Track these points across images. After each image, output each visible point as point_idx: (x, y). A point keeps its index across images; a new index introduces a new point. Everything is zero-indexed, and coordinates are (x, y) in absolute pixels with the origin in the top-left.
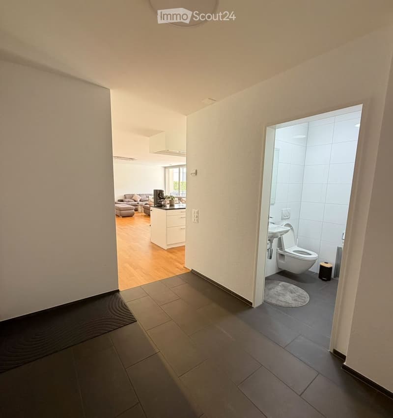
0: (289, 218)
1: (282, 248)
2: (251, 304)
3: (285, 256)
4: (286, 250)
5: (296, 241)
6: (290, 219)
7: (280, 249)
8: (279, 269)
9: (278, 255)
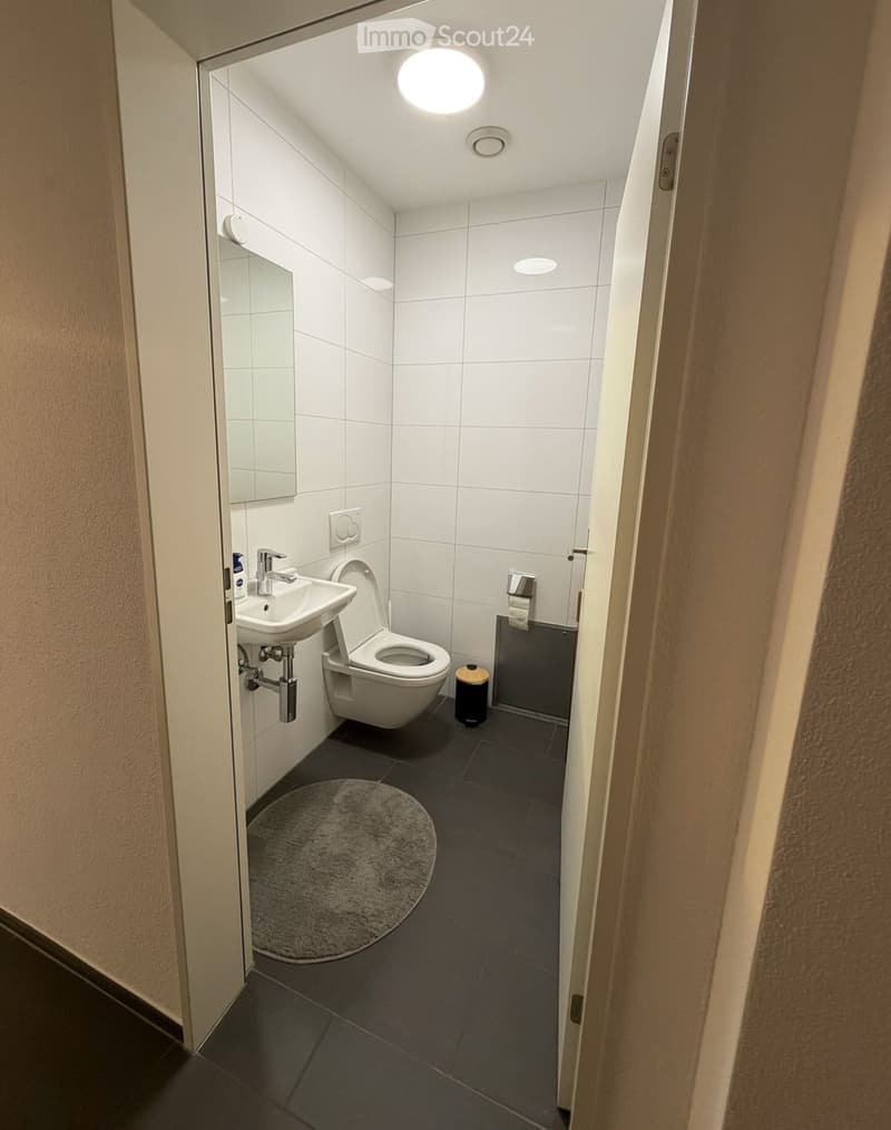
0: (357, 541)
1: (338, 651)
2: (177, 1030)
3: (353, 679)
4: (353, 657)
5: (383, 609)
6: (361, 544)
7: (332, 657)
8: (338, 718)
9: (328, 676)
